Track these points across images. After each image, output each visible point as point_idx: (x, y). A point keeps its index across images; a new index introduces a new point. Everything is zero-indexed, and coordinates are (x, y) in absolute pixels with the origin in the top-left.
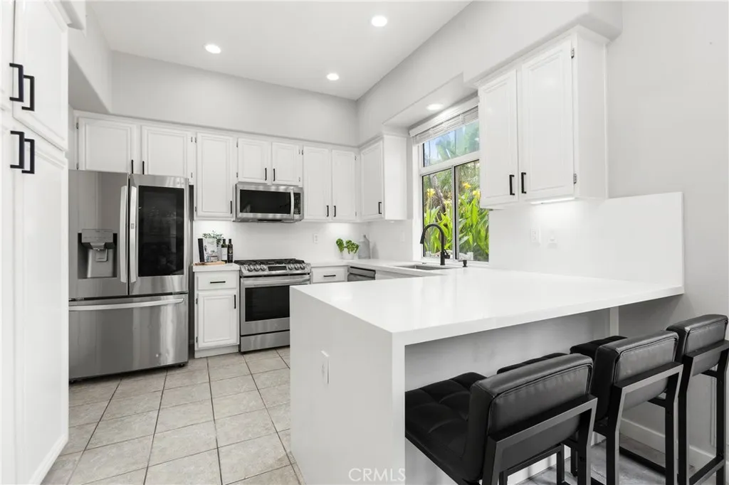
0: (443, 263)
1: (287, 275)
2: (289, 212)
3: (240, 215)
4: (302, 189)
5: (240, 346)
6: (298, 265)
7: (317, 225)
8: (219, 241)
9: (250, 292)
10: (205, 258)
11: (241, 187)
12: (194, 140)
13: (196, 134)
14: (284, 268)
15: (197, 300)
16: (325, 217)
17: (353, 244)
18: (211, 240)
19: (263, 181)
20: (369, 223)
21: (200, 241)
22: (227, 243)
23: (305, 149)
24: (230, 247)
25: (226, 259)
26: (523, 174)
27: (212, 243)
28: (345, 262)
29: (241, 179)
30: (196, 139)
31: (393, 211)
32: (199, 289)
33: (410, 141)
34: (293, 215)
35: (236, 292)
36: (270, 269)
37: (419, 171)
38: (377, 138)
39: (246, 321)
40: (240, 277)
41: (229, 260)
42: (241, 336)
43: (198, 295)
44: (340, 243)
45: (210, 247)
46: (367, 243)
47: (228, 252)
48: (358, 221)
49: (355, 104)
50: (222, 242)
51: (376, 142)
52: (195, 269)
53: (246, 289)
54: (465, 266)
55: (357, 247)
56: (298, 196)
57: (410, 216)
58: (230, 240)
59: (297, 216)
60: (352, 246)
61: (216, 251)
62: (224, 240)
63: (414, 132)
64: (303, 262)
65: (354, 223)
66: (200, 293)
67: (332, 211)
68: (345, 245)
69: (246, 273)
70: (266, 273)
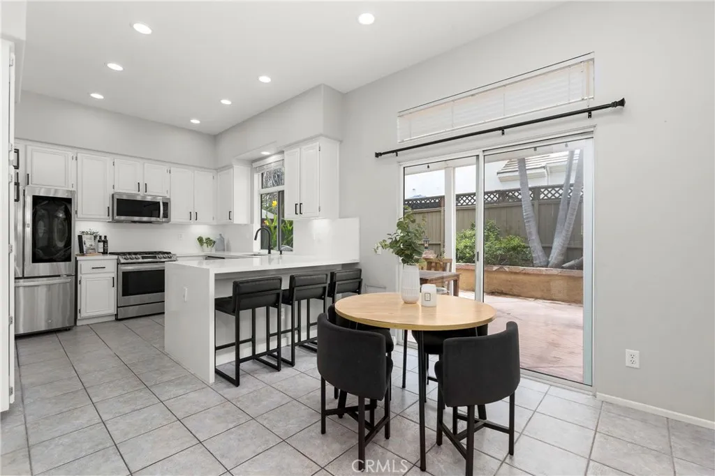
0: (269, 253)
1: (157, 262)
2: (159, 217)
3: (117, 218)
4: (169, 199)
5: (116, 315)
6: (167, 255)
7: (181, 225)
8: (95, 237)
9: (125, 274)
10: (85, 250)
11: (116, 197)
12: (74, 159)
13: (77, 154)
14: (155, 257)
15: (80, 281)
16: (188, 220)
17: (211, 240)
18: (89, 236)
19: (137, 192)
20: (224, 226)
21: (80, 238)
22: (103, 239)
23: (172, 169)
24: (105, 242)
25: (102, 251)
26: (301, 204)
27: (90, 239)
28: (203, 254)
29: (117, 190)
30: (76, 157)
31: (240, 217)
32: (83, 272)
33: (253, 170)
34: (161, 219)
35: (114, 275)
36: (143, 258)
37: (259, 191)
38: (229, 167)
39: (123, 295)
40: (118, 264)
41: (105, 252)
42: (118, 307)
43: (81, 277)
44: (200, 240)
45: (88, 242)
46: (222, 239)
47: (104, 246)
48: (215, 224)
49: (214, 138)
50: (98, 238)
51: (229, 169)
52: (78, 258)
53: (123, 273)
54: (281, 253)
55: (214, 242)
56: (166, 205)
57: (252, 221)
58: (105, 237)
59: (164, 220)
60: (210, 242)
61: (93, 244)
62: (100, 237)
63: (255, 165)
64: (170, 253)
65: (210, 225)
66: (83, 276)
67: (193, 216)
68: (204, 241)
69: (123, 261)
70: (141, 260)
